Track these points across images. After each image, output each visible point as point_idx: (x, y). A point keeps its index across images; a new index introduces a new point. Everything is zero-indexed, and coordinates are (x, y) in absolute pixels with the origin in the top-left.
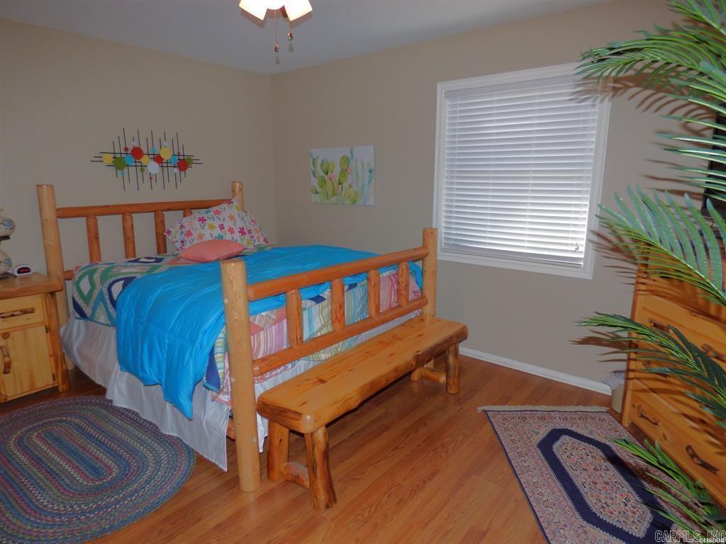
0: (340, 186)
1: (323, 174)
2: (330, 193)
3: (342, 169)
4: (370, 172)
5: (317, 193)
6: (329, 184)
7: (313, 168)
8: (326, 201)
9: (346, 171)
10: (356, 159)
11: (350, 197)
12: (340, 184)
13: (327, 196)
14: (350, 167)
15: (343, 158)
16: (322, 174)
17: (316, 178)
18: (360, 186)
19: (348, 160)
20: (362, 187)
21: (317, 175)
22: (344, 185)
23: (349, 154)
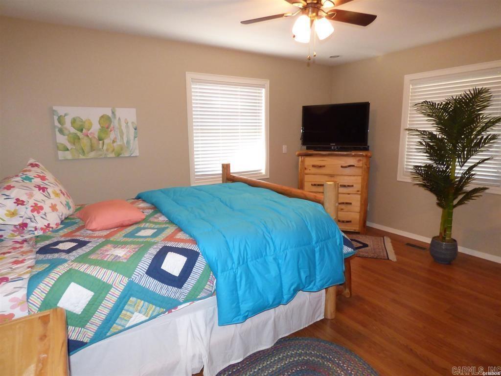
0: (101, 142)
1: (76, 131)
2: (87, 149)
3: (102, 127)
4: (135, 129)
5: (68, 150)
6: (85, 142)
7: (60, 126)
8: (81, 157)
9: (108, 128)
10: (119, 119)
11: (113, 150)
12: (100, 140)
13: (84, 151)
14: (112, 126)
15: (102, 117)
16: (73, 130)
17: (64, 135)
18: (125, 142)
19: (109, 118)
20: (128, 142)
21: (66, 132)
22: (105, 141)
23: (110, 115)
